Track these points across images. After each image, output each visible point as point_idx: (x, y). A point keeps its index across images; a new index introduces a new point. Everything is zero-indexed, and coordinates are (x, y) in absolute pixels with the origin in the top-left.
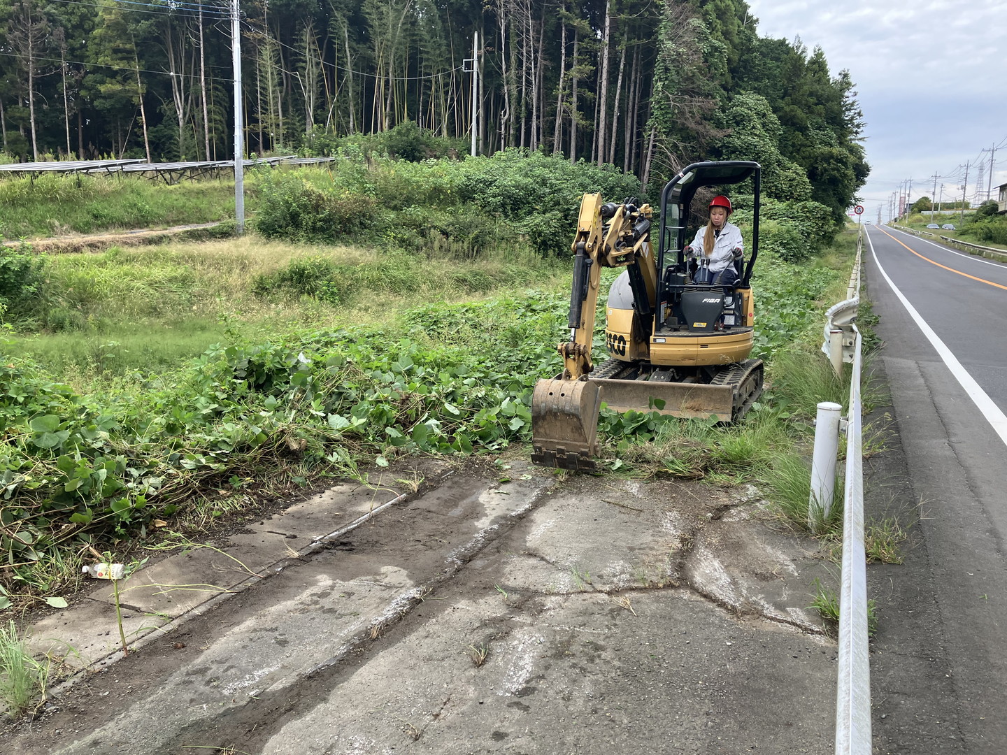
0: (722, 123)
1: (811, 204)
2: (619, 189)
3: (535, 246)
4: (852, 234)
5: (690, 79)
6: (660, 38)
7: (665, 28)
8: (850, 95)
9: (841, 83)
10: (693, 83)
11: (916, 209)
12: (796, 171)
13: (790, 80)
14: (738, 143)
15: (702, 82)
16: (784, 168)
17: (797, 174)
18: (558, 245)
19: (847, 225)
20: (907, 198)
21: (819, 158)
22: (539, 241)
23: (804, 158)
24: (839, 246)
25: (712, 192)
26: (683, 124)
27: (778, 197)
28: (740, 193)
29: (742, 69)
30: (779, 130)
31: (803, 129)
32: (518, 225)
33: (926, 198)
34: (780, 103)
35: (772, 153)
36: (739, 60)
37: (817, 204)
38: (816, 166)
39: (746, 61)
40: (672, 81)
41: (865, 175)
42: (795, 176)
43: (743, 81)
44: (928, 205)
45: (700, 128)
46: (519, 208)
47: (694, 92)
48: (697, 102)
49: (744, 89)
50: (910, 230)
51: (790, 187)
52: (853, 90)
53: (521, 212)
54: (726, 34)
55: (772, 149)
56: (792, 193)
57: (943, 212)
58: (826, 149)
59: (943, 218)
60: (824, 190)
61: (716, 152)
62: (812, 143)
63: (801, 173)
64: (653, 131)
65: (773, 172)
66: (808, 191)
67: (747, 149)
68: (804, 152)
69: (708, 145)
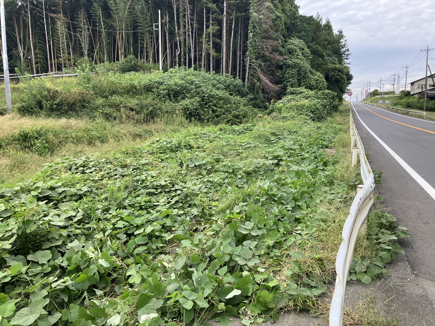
0: (283, 53)
1: (327, 91)
2: (232, 86)
3: (186, 115)
4: (346, 106)
5: (266, 31)
6: (251, 11)
7: (253, 7)
8: (343, 41)
9: (339, 36)
10: (267, 33)
11: (373, 95)
12: (319, 76)
13: (315, 33)
14: (290, 62)
15: (272, 32)
16: (313, 75)
17: (320, 77)
18: (198, 115)
19: (344, 102)
20: (369, 90)
21: (330, 70)
22: (188, 113)
23: (323, 70)
24: (341, 112)
25: (279, 87)
26: (263, 54)
27: (311, 89)
28: (292, 87)
29: (291, 27)
30: (310, 56)
31: (322, 56)
32: (177, 105)
33: (377, 90)
34: (311, 44)
35: (307, 67)
36: (290, 23)
37: (329, 91)
38: (329, 73)
39: (293, 24)
40: (257, 33)
41: (351, 79)
42: (318, 78)
43: (293, 33)
44: (378, 93)
45: (272, 56)
46: (178, 96)
47: (268, 38)
48: (270, 42)
49: (293, 37)
50: (371, 104)
51: (316, 83)
52: (344, 39)
53: (179, 98)
54: (283, 11)
55: (307, 65)
56: (317, 87)
57: (384, 96)
58: (333, 66)
59: (384, 98)
60: (333, 85)
61: (280, 67)
62: (326, 63)
63: (321, 77)
64: (249, 57)
65: (308, 77)
66: (325, 85)
67: (295, 66)
68: (323, 67)
69: (276, 64)
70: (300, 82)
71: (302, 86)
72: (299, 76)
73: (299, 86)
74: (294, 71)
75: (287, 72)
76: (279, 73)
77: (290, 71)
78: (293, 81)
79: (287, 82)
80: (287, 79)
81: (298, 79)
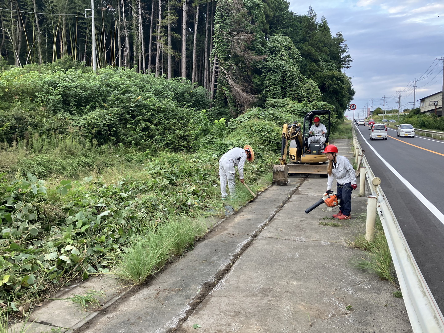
0: (262, 53)
1: (320, 103)
4: (347, 125)
5: (238, 22)
8: (343, 46)
9: (338, 39)
10: (240, 25)
11: (375, 113)
12: (311, 84)
14: (271, 65)
16: (304, 82)
17: (312, 86)
19: (345, 120)
21: (327, 78)
23: (317, 78)
24: (341, 131)
26: (235, 53)
27: (300, 101)
28: (274, 98)
29: (276, 22)
30: (300, 58)
31: (316, 61)
33: (380, 108)
35: (295, 72)
37: (324, 103)
38: (325, 82)
40: (226, 24)
41: (352, 95)
42: (310, 87)
43: (277, 29)
44: (381, 111)
45: (246, 55)
49: (277, 33)
51: (308, 94)
52: (344, 43)
55: (294, 69)
57: (387, 114)
58: (330, 73)
59: (388, 117)
60: (330, 97)
61: (258, 72)
62: (322, 69)
63: (314, 85)
64: (215, 57)
65: (296, 84)
66: (319, 96)
67: (278, 69)
68: (317, 75)
69: (252, 66)
70: (285, 92)
71: (289, 97)
72: (283, 83)
73: (284, 97)
74: (277, 76)
75: (267, 78)
76: (256, 79)
77: (271, 77)
78: (275, 89)
79: (267, 91)
80: (267, 87)
81: (282, 88)
